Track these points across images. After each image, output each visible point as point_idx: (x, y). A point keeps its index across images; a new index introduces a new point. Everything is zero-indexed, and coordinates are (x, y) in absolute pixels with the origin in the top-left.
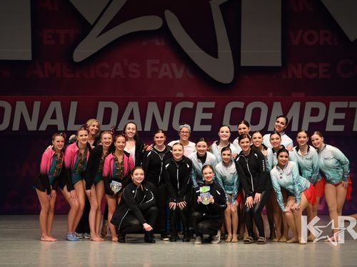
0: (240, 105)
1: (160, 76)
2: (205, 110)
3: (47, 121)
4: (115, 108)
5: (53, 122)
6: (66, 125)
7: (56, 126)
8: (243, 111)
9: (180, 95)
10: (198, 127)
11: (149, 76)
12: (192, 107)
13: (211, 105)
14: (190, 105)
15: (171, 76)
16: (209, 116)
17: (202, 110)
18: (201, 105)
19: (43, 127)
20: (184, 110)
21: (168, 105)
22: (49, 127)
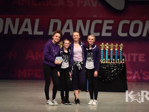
0: (128, 22)
1: (84, 6)
2: (108, 25)
3: (23, 29)
4: (59, 23)
5: (26, 30)
6: (33, 31)
7: (27, 32)
8: (129, 25)
9: (95, 16)
10: (104, 34)
11: (78, 5)
12: (101, 23)
13: (112, 22)
14: (100, 22)
15: (90, 6)
16: (110, 28)
17: (106, 24)
18: (106, 22)
19: (21, 33)
20: (97, 25)
21: (88, 22)
22: (24, 32)
